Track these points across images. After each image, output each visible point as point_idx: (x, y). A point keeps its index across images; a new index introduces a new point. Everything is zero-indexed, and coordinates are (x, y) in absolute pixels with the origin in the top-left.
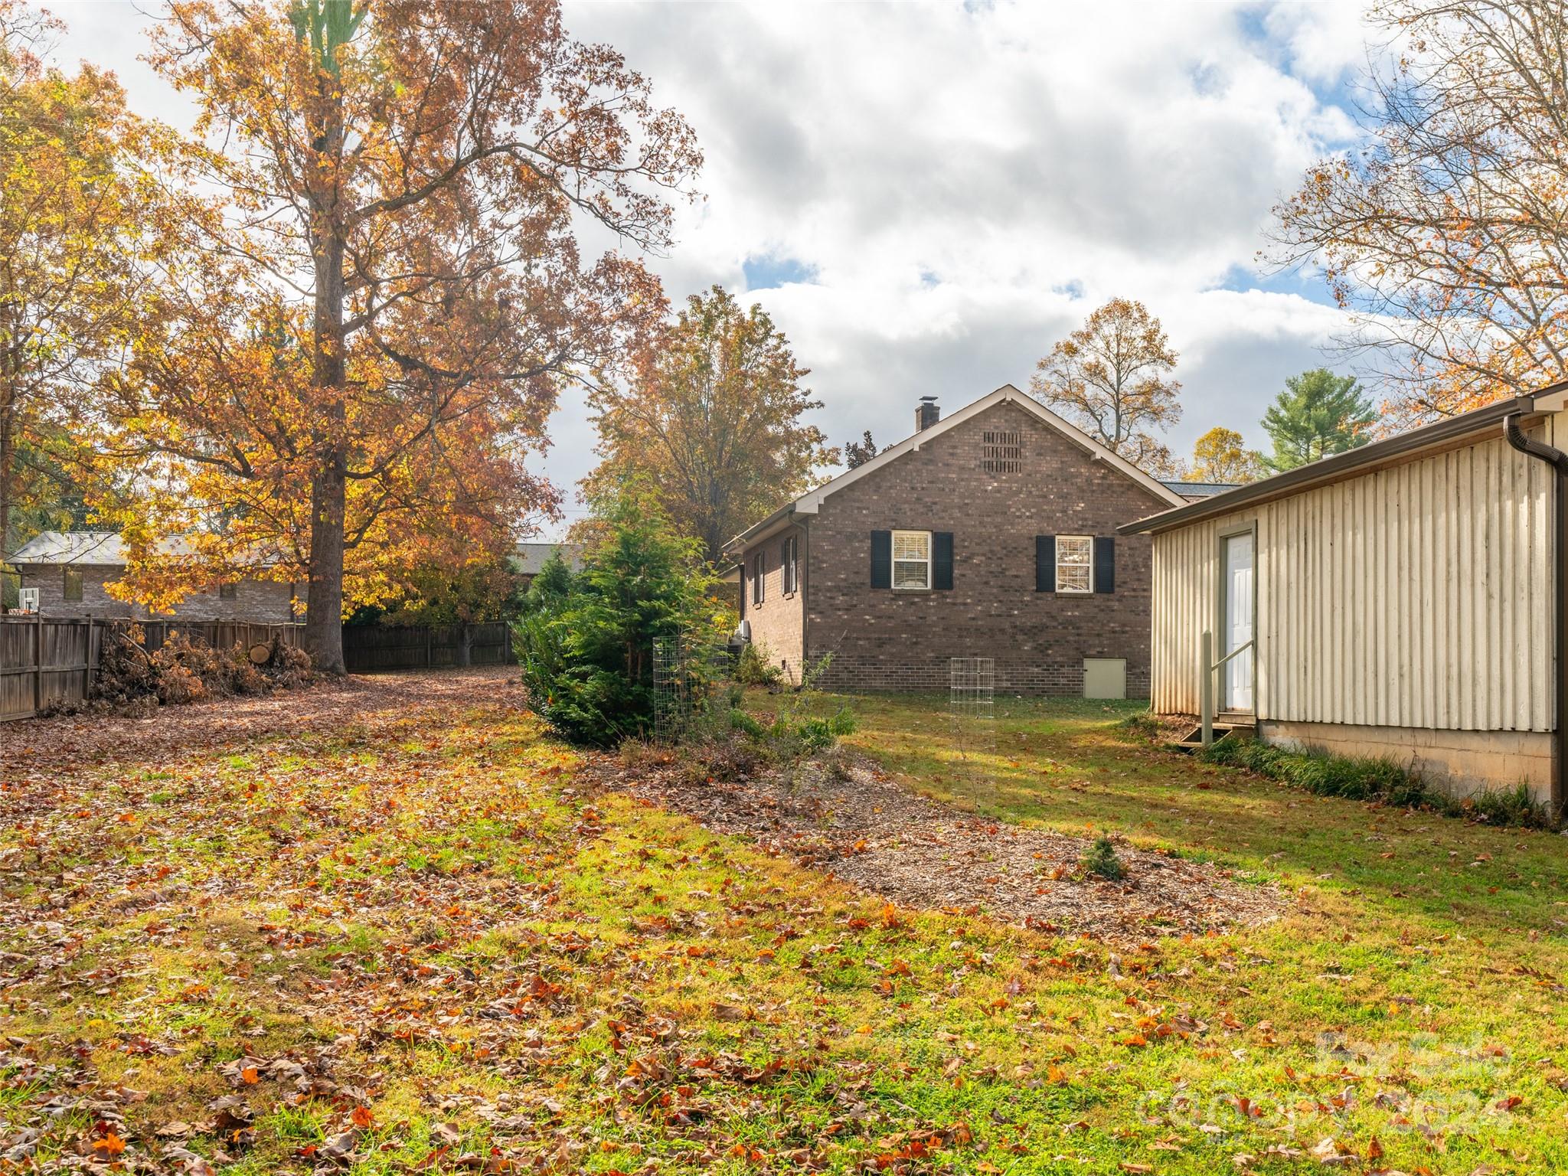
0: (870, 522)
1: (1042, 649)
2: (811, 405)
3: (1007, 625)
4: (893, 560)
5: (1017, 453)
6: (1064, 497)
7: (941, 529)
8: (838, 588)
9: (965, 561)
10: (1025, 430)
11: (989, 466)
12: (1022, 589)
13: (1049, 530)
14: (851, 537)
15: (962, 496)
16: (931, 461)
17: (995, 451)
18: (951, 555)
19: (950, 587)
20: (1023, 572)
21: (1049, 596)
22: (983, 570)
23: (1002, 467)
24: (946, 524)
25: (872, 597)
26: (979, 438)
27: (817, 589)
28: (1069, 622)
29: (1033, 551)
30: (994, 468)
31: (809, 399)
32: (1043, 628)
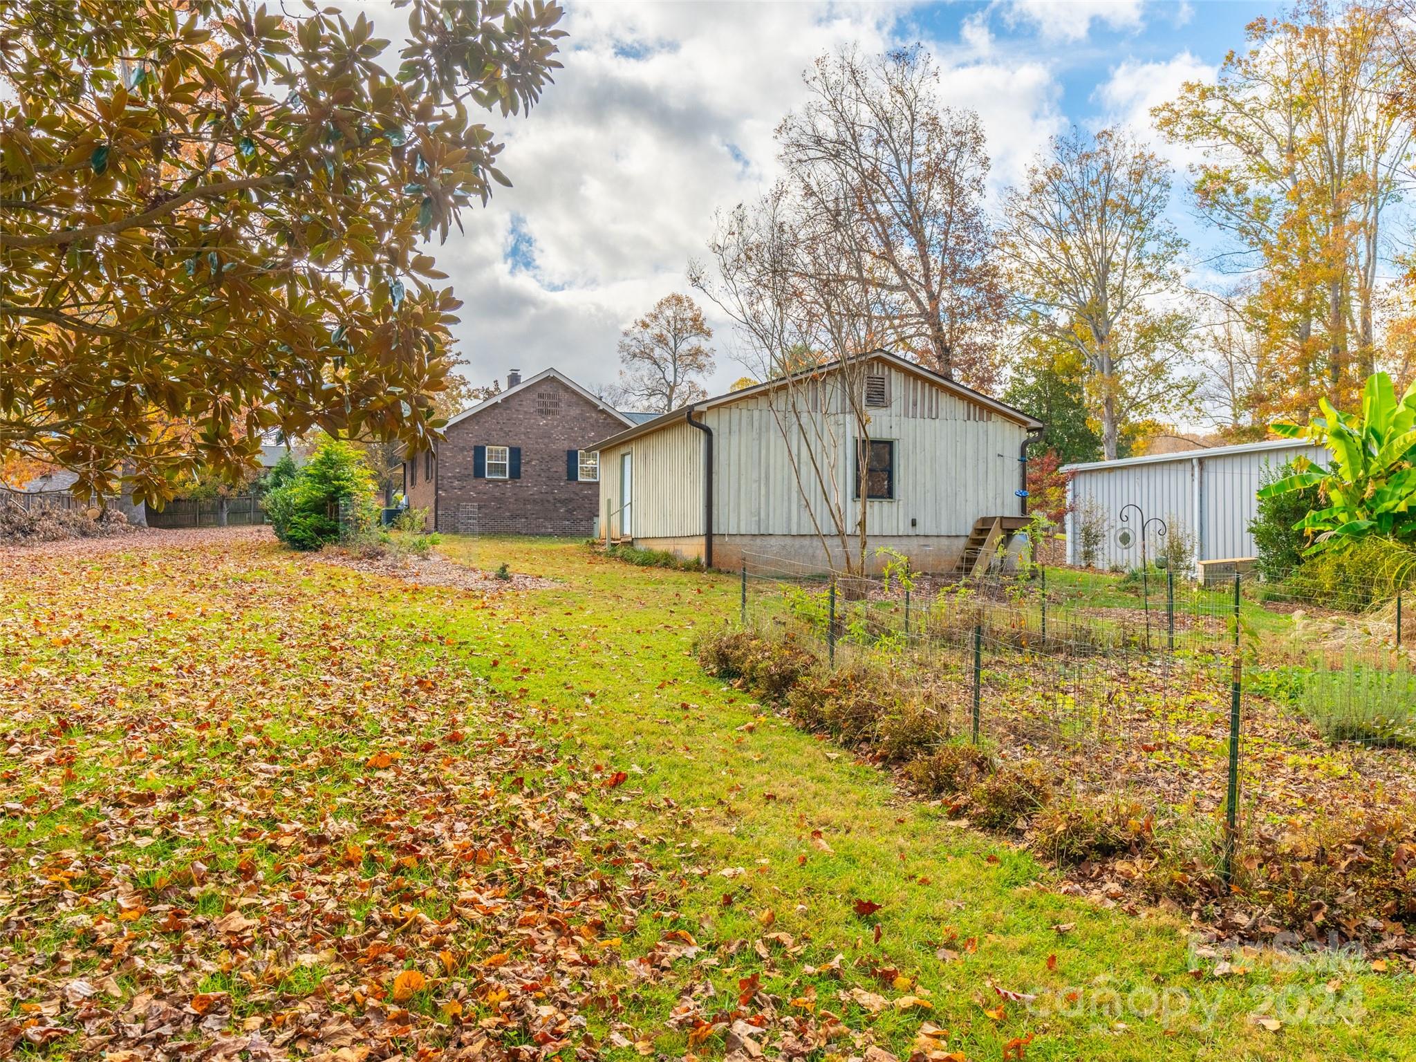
0: (473, 441)
1: (570, 511)
2: (462, 362)
3: (551, 499)
4: (487, 462)
5: (557, 405)
6: (583, 429)
7: (514, 446)
8: (454, 477)
9: (528, 463)
10: (561, 392)
11: (541, 411)
12: (559, 479)
13: (574, 447)
14: (463, 449)
15: (526, 428)
16: (508, 408)
17: (544, 403)
18: (519, 460)
19: (519, 477)
20: (560, 469)
21: (575, 483)
22: (537, 468)
23: (548, 412)
24: (516, 443)
25: (474, 482)
26: (535, 396)
27: (443, 478)
28: (585, 497)
29: (565, 458)
30: (544, 413)
31: (460, 358)
32: (571, 500)
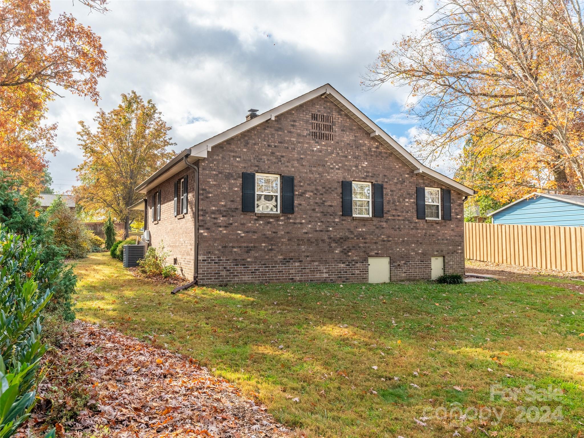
0: (241, 167)
1: (345, 252)
2: (172, 144)
3: (326, 238)
4: (256, 193)
5: (330, 128)
6: (357, 158)
7: (286, 174)
8: (219, 212)
9: (301, 195)
10: (335, 114)
11: (314, 135)
12: (334, 214)
13: (349, 178)
14: (229, 176)
15: (299, 153)
16: (280, 129)
17: (318, 126)
18: (293, 191)
19: (292, 212)
20: (335, 203)
21: (349, 219)
22: (312, 201)
23: (322, 136)
24: (289, 170)
25: (241, 218)
26: (309, 117)
27: (205, 212)
28: (360, 235)
29: (340, 190)
30: (318, 136)
31: (171, 141)
32: (346, 239)
